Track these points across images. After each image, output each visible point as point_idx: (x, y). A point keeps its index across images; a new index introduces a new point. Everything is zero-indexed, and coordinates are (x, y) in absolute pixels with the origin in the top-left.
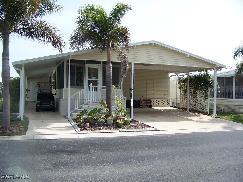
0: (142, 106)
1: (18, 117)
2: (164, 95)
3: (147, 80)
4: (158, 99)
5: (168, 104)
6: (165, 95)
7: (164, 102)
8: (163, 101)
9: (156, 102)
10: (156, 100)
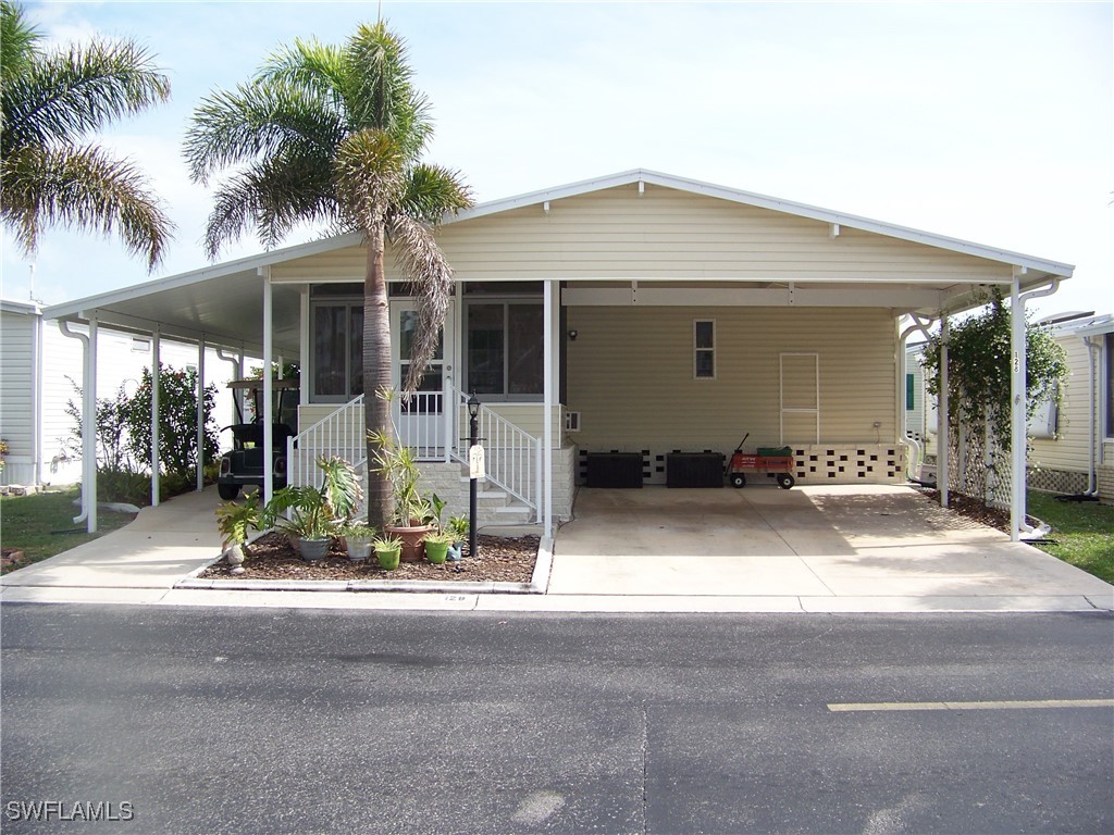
0: (744, 481)
1: (77, 519)
2: (870, 426)
3: (781, 355)
4: (840, 446)
5: (892, 469)
6: (877, 425)
7: (874, 458)
8: (869, 453)
9: (831, 458)
10: (830, 453)
